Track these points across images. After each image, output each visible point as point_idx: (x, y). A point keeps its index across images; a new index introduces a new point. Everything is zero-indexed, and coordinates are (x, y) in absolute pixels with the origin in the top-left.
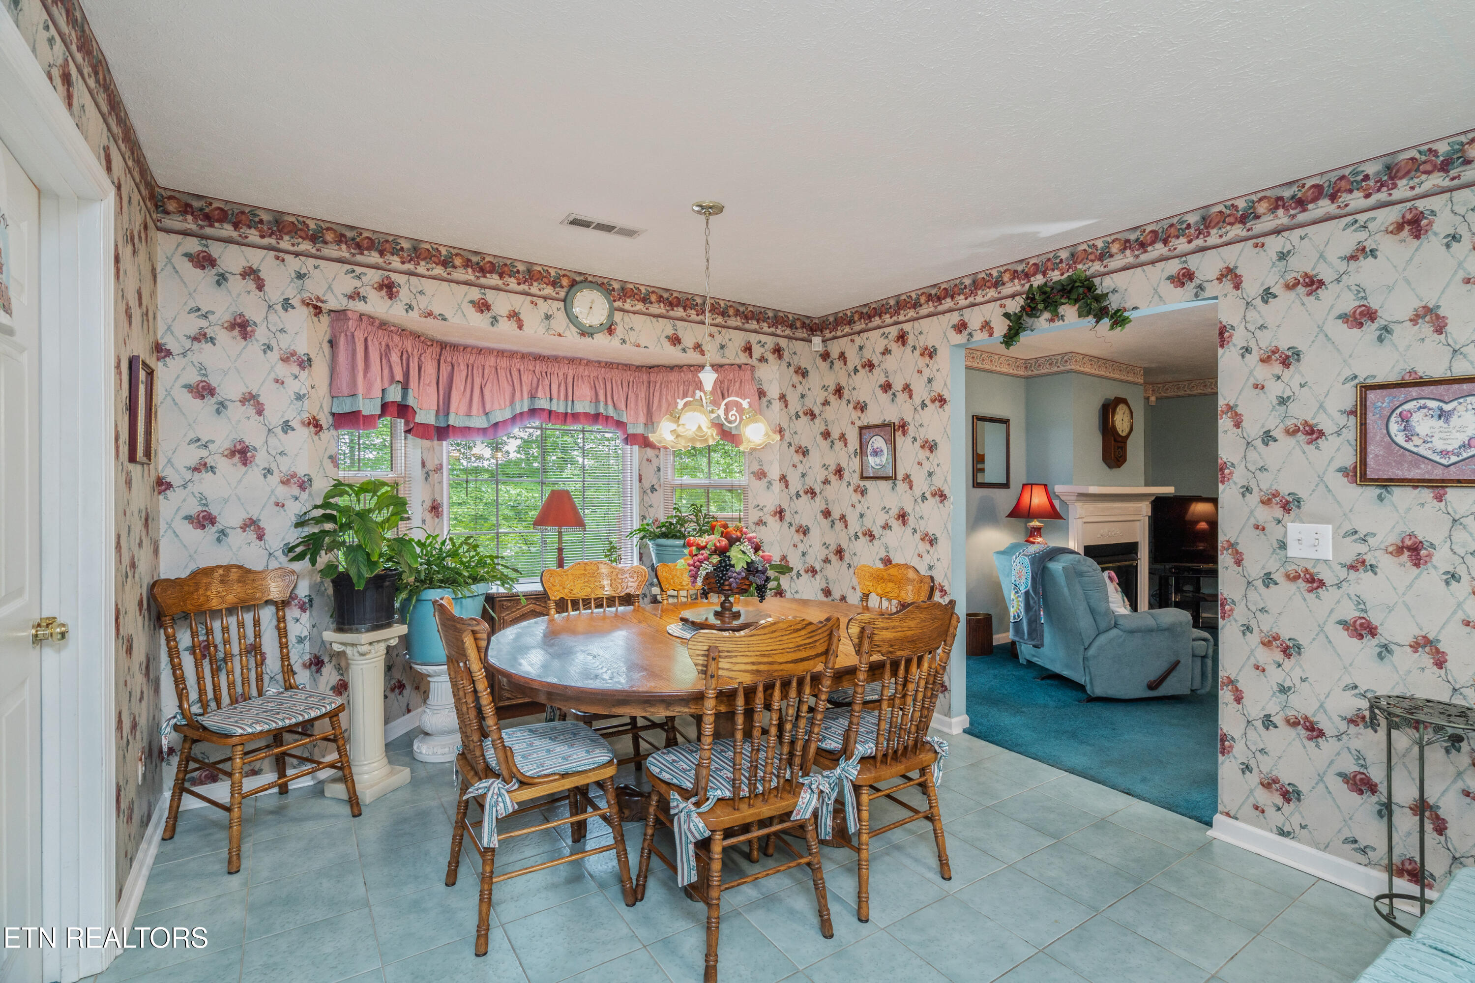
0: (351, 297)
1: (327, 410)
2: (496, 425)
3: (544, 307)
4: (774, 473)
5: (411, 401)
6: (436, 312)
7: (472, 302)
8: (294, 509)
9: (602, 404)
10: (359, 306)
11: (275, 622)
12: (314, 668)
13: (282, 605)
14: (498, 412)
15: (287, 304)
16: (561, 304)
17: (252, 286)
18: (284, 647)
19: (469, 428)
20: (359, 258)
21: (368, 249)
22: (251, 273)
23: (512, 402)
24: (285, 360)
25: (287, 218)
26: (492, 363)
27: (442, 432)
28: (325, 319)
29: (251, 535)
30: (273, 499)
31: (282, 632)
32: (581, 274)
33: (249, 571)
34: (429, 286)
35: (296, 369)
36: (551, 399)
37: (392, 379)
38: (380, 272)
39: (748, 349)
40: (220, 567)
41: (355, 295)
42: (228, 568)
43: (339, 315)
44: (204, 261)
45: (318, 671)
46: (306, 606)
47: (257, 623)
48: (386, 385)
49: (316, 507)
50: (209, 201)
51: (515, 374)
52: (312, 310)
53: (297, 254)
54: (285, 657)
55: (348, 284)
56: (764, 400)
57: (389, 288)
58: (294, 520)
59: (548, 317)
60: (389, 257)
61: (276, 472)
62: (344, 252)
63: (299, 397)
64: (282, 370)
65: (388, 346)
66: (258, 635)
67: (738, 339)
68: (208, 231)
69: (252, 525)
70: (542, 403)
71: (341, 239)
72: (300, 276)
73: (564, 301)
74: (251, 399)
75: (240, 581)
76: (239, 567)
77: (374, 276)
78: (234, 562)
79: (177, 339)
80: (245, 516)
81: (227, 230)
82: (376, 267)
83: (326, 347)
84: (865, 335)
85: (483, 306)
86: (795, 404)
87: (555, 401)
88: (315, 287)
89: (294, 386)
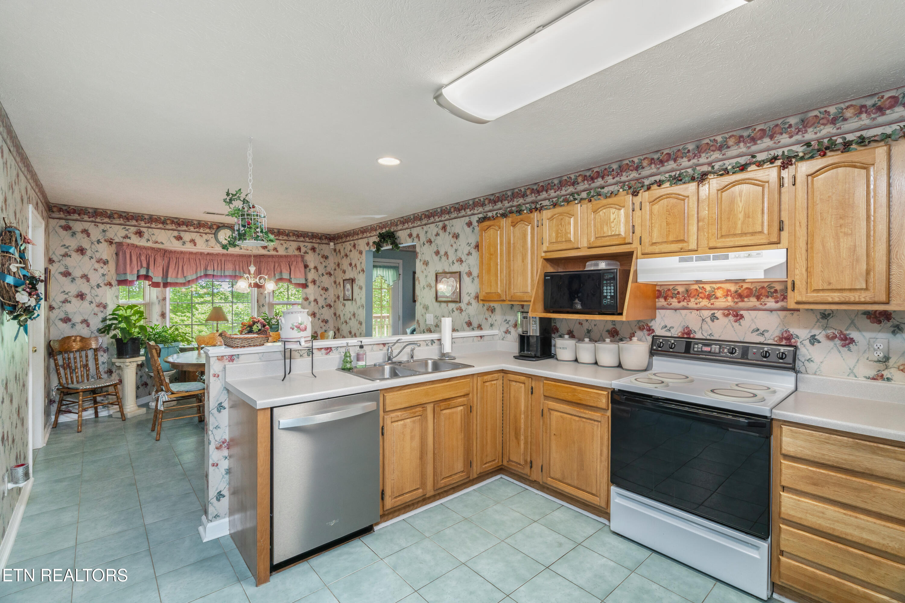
0: (124, 238)
1: (114, 278)
2: (189, 281)
3: (205, 237)
4: (312, 298)
5: (150, 274)
6: (159, 241)
7: (174, 237)
8: (101, 316)
9: (237, 271)
10: (128, 241)
11: (93, 356)
12: (109, 374)
13: (96, 350)
14: (189, 276)
15: (99, 242)
16: (213, 236)
17: (85, 236)
18: (97, 364)
19: (177, 283)
20: (128, 223)
21: (131, 219)
22: (86, 232)
23: (196, 272)
24: (98, 262)
25: (99, 210)
26: (188, 257)
27: (166, 285)
28: (114, 246)
29: (84, 325)
30: (93, 312)
31: (96, 360)
32: (222, 223)
33: (84, 338)
34: (156, 231)
35: (102, 265)
36: (214, 270)
37: (142, 267)
38: (136, 228)
39: (299, 249)
40: (73, 336)
41: (126, 237)
42: (76, 337)
43: (119, 245)
44: (67, 228)
45: (111, 375)
46: (106, 350)
47: (87, 356)
48: (139, 268)
49: (110, 315)
50: (69, 206)
51: (198, 261)
52: (109, 243)
53: (103, 223)
54: (97, 369)
55: (123, 233)
56: (308, 269)
57: (140, 234)
58: (101, 319)
59: (207, 241)
60: (140, 222)
61: (94, 302)
62: (122, 221)
63: (103, 275)
64: (97, 266)
65: (140, 254)
66: (87, 361)
67: (294, 245)
68: (69, 217)
69: (85, 322)
70: (210, 272)
71: (120, 216)
72: (104, 231)
73: (214, 234)
74: (85, 277)
75: (81, 341)
76: (80, 336)
77: (133, 229)
78: (78, 334)
79: (57, 256)
80: (82, 318)
81: (76, 216)
82: (135, 226)
83: (114, 256)
84: (345, 243)
85: (179, 238)
86: (321, 270)
87: (216, 271)
88: (110, 234)
89: (101, 271)
